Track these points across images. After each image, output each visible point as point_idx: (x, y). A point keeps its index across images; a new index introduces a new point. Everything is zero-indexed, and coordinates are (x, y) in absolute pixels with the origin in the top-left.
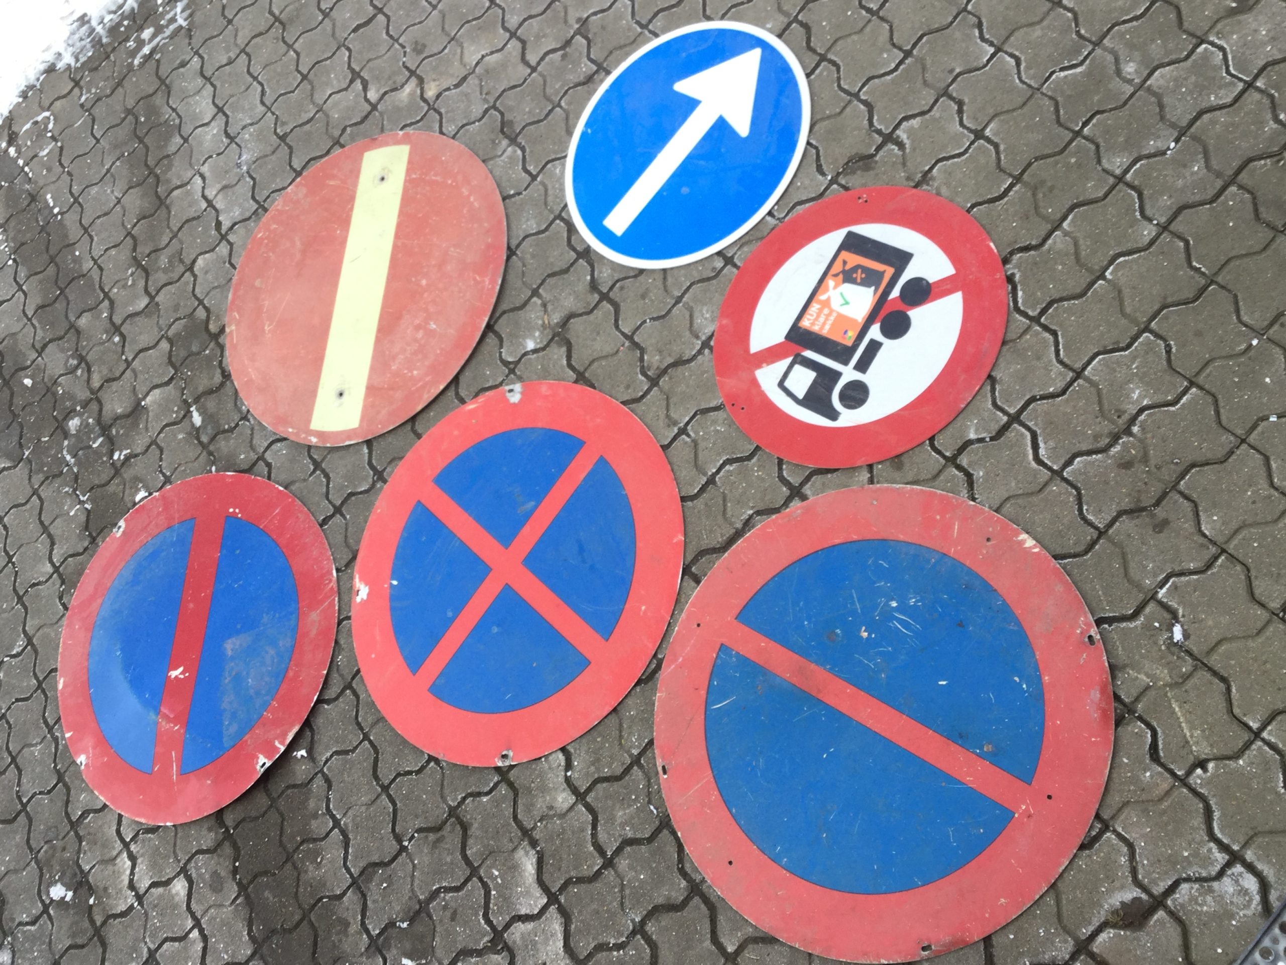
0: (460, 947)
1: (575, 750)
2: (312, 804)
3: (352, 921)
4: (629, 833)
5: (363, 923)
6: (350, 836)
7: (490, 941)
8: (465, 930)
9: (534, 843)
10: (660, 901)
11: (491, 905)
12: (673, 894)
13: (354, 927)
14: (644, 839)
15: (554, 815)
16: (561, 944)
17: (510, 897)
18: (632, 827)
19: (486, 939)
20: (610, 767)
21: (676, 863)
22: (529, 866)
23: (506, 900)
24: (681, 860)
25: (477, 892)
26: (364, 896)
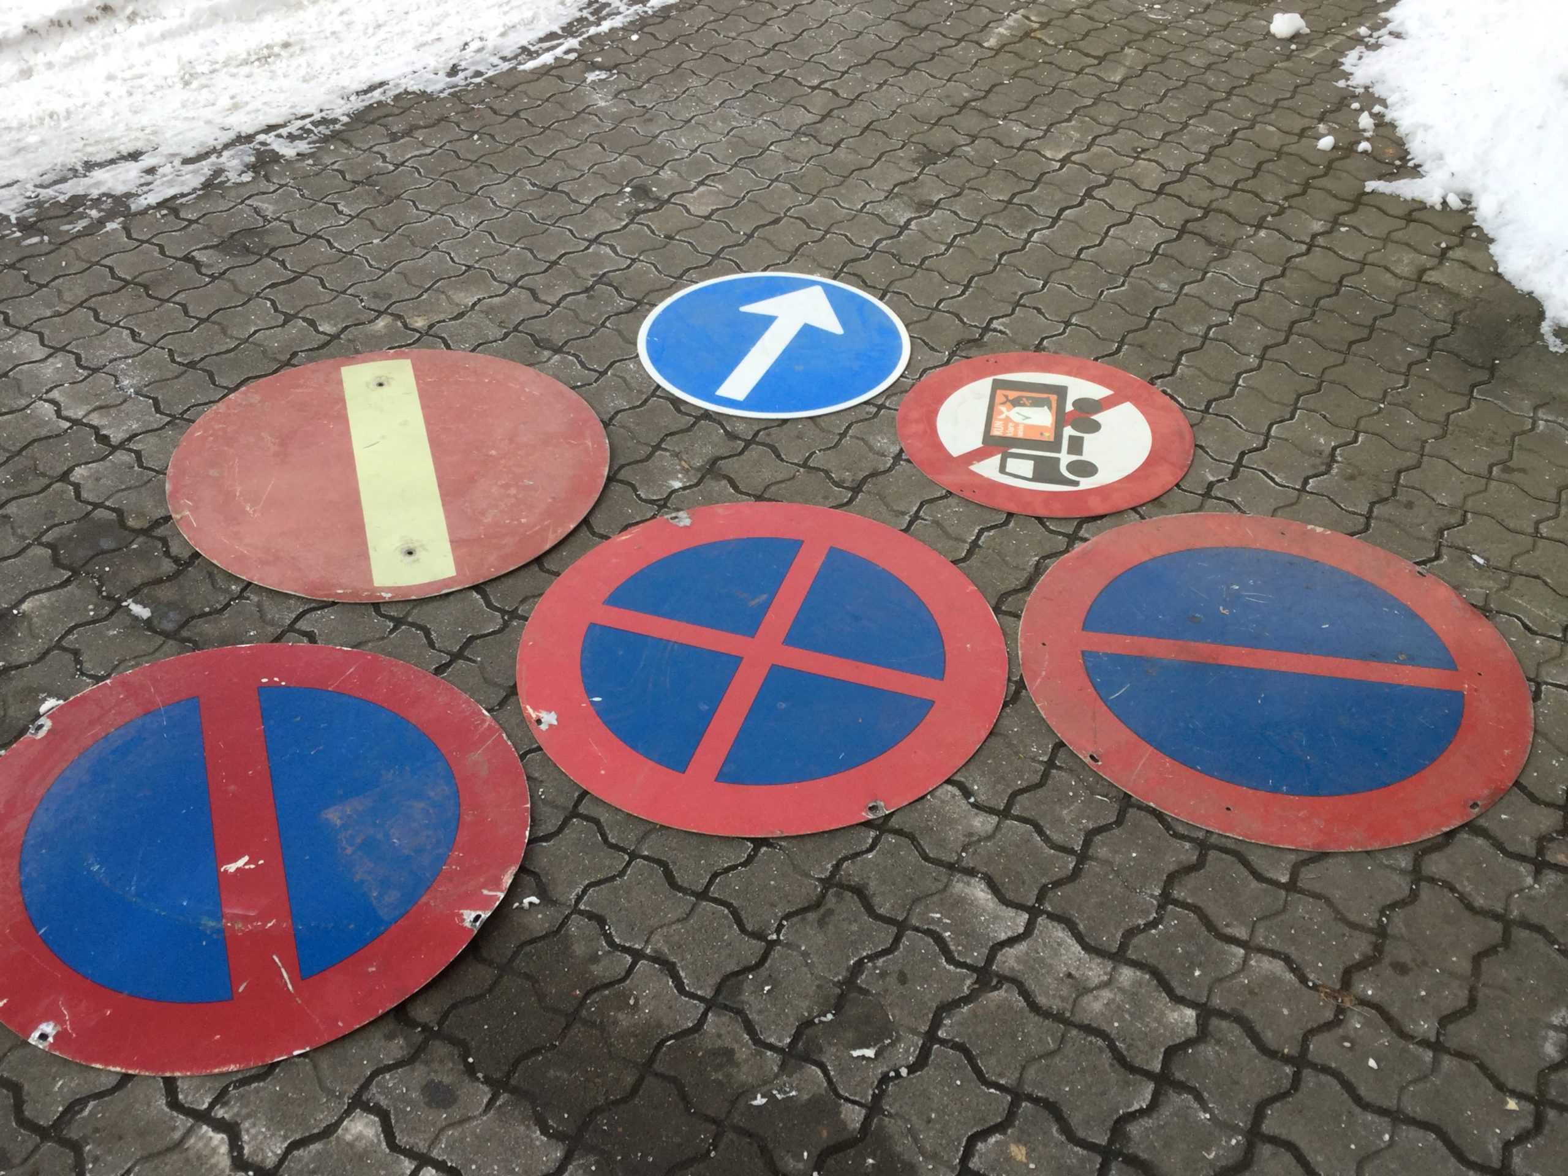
0: (935, 1005)
1: (966, 778)
2: (579, 949)
3: (736, 1046)
4: (1087, 824)
5: (757, 1041)
6: (673, 959)
7: (975, 983)
8: (930, 986)
9: (971, 872)
10: (1172, 868)
11: (953, 948)
12: (1183, 857)
13: (744, 1049)
14: (1111, 824)
15: (979, 841)
16: (1077, 948)
17: (974, 931)
18: (1089, 819)
19: (968, 982)
20: (1022, 779)
21: (1165, 832)
22: (980, 893)
23: (970, 935)
24: (1168, 827)
25: (922, 943)
26: (740, 1012)
